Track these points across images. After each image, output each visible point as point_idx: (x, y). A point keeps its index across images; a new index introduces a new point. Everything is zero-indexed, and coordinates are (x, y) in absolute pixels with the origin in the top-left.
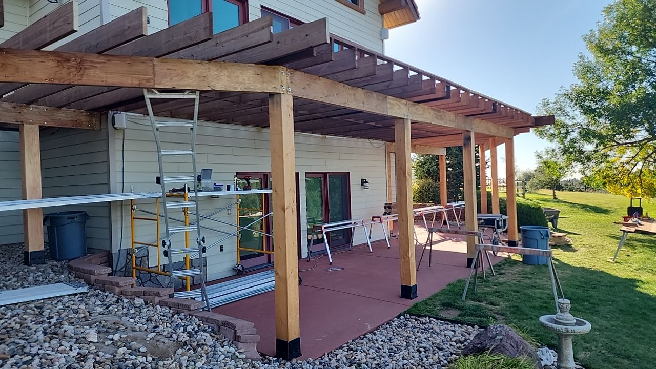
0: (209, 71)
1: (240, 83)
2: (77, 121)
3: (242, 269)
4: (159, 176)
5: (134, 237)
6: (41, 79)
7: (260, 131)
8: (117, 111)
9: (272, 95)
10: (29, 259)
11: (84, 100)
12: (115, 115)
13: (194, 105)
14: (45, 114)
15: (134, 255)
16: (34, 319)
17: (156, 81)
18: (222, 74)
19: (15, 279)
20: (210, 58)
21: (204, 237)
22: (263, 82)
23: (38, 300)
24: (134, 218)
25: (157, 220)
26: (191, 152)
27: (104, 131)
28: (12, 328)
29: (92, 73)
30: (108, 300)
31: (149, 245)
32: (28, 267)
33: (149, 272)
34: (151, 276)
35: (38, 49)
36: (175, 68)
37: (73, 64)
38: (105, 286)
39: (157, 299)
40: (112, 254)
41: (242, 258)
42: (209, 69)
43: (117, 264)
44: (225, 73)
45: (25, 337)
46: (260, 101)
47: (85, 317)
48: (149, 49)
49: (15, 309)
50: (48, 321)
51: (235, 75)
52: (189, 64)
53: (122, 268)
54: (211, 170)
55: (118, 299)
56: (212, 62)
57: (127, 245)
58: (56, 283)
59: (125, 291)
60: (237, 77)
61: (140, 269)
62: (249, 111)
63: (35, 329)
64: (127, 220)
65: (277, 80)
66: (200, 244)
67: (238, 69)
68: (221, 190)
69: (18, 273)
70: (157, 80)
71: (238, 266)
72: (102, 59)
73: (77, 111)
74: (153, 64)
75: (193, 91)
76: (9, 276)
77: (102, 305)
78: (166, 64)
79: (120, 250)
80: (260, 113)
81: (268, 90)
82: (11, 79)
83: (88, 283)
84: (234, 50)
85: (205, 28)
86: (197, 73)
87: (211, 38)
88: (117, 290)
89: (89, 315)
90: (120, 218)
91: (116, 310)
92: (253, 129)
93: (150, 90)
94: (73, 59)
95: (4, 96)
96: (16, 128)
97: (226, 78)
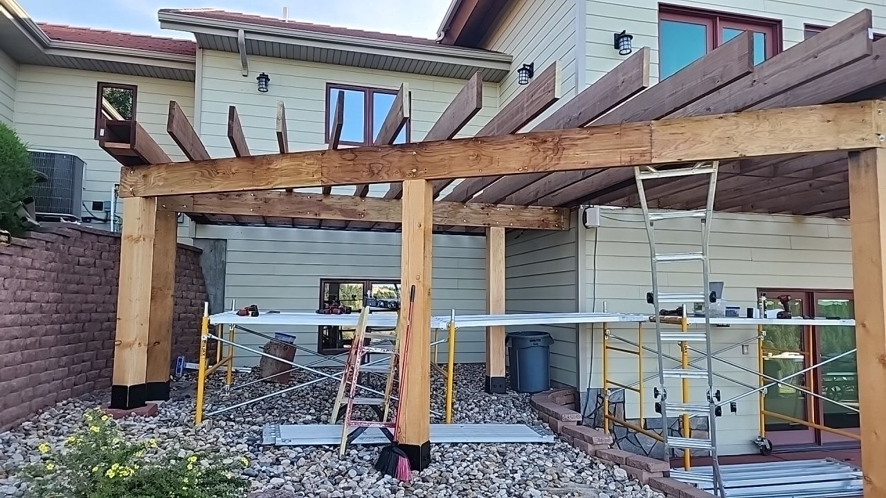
0: (737, 128)
1: (793, 140)
2: (543, 221)
3: (768, 447)
4: (651, 291)
5: (607, 374)
6: (515, 169)
7: (799, 222)
8: (589, 205)
9: (854, 153)
10: (490, 386)
11: (552, 194)
12: (587, 210)
13: (709, 183)
14: (513, 214)
15: (607, 399)
16: (497, 470)
17: (654, 155)
18: (759, 129)
19: (477, 410)
20: (740, 105)
21: (718, 391)
22: (839, 132)
23: (501, 443)
24: (607, 348)
25: (639, 354)
26: (701, 257)
27: (573, 231)
28: (475, 476)
29: (572, 153)
30: (579, 460)
31: (626, 387)
32: (489, 395)
33: (625, 426)
34: (628, 432)
35: (513, 133)
36: (683, 130)
37: (550, 145)
38: (573, 439)
39: (646, 476)
40: (579, 392)
41: (768, 428)
42: (737, 124)
43: (586, 408)
44: (766, 126)
45: (488, 493)
46: (811, 170)
47: (553, 480)
48: (645, 110)
49: (477, 450)
50: (512, 475)
51: (783, 127)
52: (705, 122)
53: (591, 415)
54: (722, 283)
55: (592, 462)
56: (743, 113)
57: (597, 383)
58: (518, 422)
59: (600, 453)
60: (788, 130)
61: (613, 420)
62: (785, 189)
63: (498, 485)
64: (599, 348)
65: (868, 126)
66: (712, 402)
67: (791, 118)
68: (735, 315)
69: (479, 401)
70: (656, 152)
71: (762, 441)
72: (585, 134)
73: (544, 208)
74: (651, 130)
75: (709, 163)
76: (471, 405)
77: (572, 466)
78: (669, 126)
79: (589, 389)
80: (807, 191)
81: (848, 145)
82: (485, 173)
83: (554, 429)
84: (787, 85)
85: (740, 58)
86: (716, 133)
87: (751, 71)
88: (590, 448)
89: (558, 478)
90: (589, 346)
91: (591, 479)
92: (786, 218)
93: (644, 168)
94: (550, 139)
95: (475, 196)
96: (482, 232)
97: (768, 134)
